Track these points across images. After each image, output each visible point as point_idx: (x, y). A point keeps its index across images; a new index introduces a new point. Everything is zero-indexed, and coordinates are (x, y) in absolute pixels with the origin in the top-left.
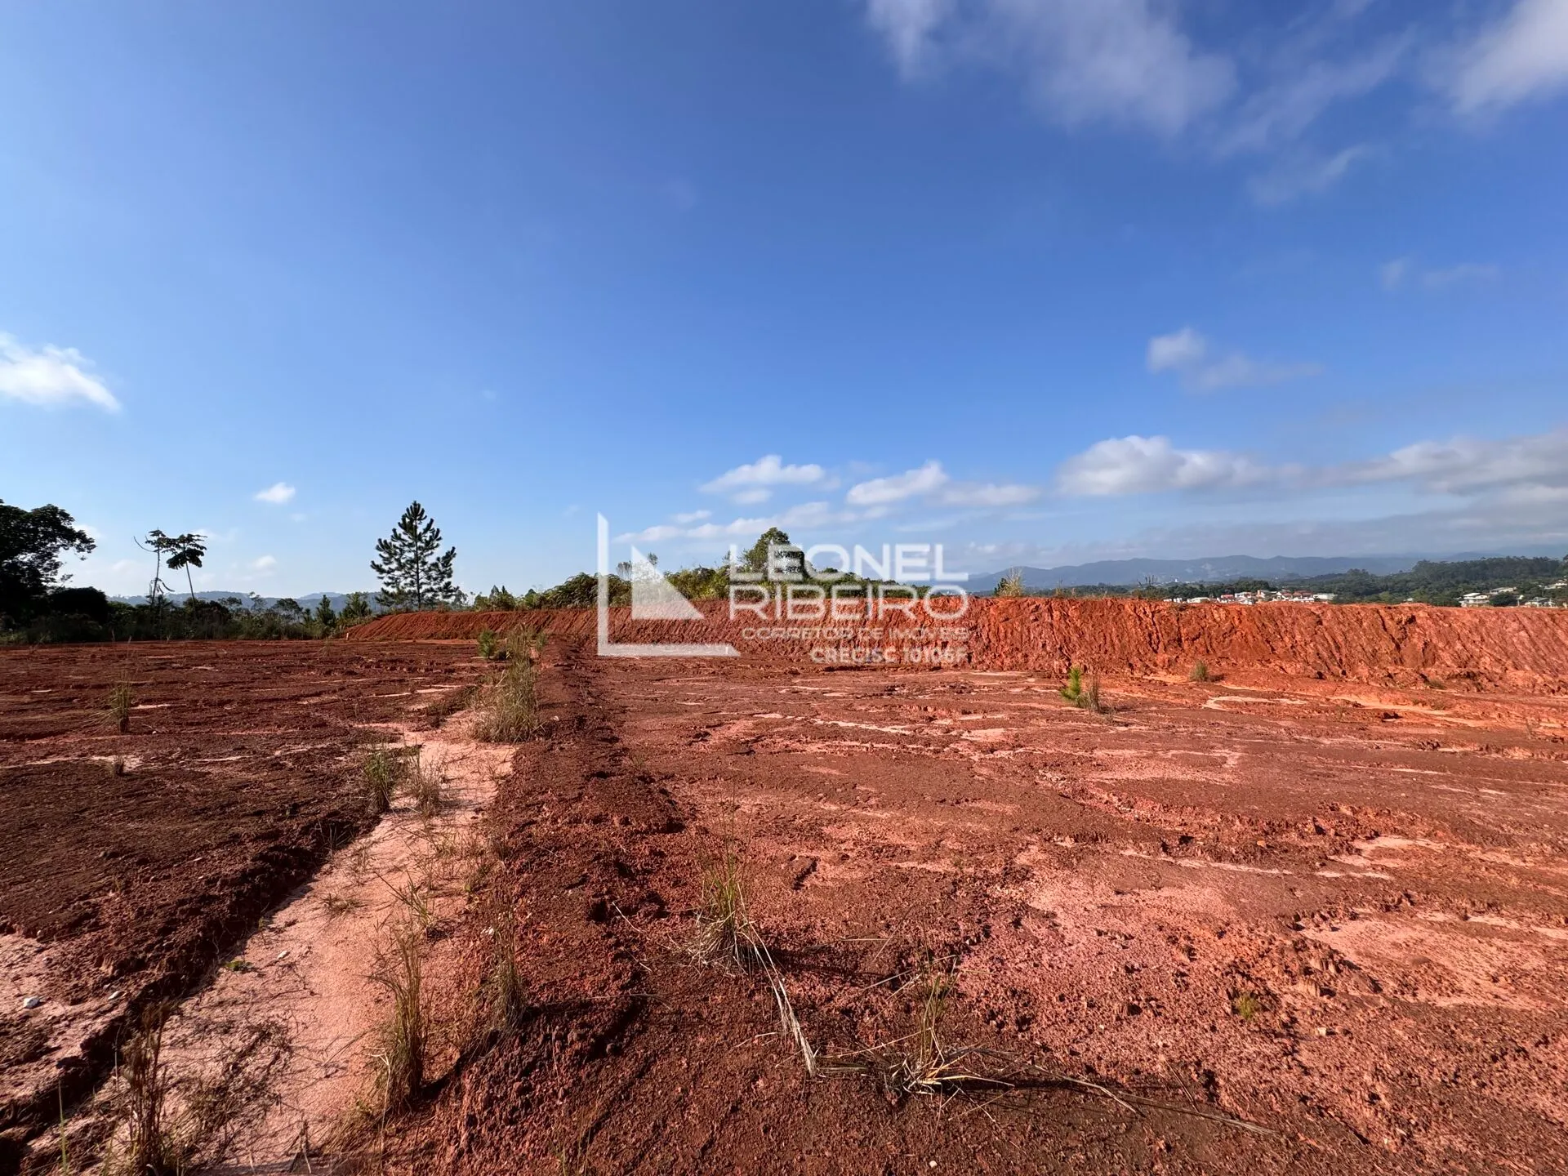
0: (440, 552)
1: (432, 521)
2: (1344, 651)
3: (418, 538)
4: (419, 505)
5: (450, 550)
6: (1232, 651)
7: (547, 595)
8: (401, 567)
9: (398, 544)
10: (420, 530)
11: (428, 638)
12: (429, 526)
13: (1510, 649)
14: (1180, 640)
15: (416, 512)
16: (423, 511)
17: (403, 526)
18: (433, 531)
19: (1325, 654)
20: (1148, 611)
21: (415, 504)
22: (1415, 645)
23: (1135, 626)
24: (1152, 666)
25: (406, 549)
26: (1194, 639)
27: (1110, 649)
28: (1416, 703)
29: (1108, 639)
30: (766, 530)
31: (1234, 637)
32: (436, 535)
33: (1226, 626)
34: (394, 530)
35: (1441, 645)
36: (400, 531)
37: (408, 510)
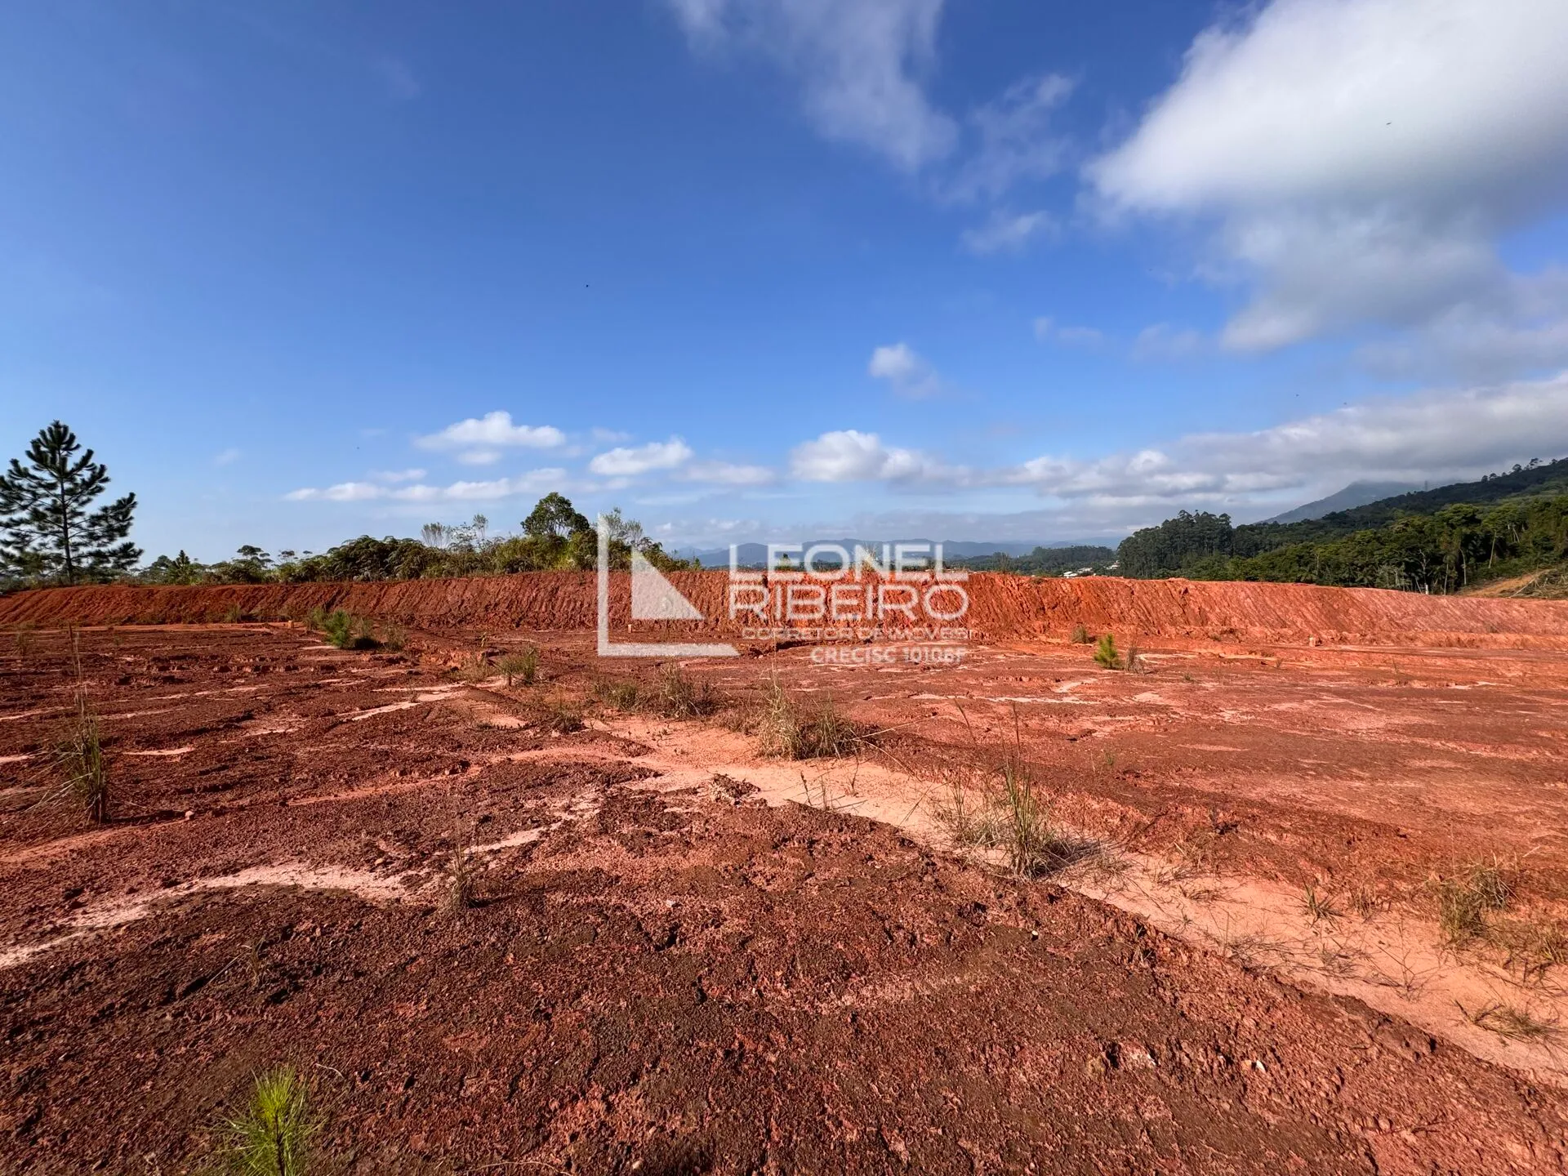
0: (108, 497)
1: (90, 453)
2: (1154, 615)
3: (68, 476)
4: (66, 429)
5: (127, 496)
6: (1083, 617)
7: (318, 564)
8: (37, 516)
9: (24, 483)
10: (70, 466)
11: (124, 624)
12: (86, 459)
13: (1246, 612)
14: (1044, 609)
15: (58, 439)
16: (73, 437)
17: (39, 458)
18: (93, 468)
19: (1143, 617)
20: (1014, 584)
21: (57, 425)
22: (1193, 610)
23: (1008, 597)
24: (1032, 632)
25: (41, 491)
26: (1054, 608)
27: (995, 618)
28: (1251, 653)
29: (992, 610)
30: (545, 495)
31: (1081, 605)
32: (99, 475)
33: (1073, 597)
34: (15, 462)
35: (1207, 609)
36: (27, 463)
37: (43, 433)
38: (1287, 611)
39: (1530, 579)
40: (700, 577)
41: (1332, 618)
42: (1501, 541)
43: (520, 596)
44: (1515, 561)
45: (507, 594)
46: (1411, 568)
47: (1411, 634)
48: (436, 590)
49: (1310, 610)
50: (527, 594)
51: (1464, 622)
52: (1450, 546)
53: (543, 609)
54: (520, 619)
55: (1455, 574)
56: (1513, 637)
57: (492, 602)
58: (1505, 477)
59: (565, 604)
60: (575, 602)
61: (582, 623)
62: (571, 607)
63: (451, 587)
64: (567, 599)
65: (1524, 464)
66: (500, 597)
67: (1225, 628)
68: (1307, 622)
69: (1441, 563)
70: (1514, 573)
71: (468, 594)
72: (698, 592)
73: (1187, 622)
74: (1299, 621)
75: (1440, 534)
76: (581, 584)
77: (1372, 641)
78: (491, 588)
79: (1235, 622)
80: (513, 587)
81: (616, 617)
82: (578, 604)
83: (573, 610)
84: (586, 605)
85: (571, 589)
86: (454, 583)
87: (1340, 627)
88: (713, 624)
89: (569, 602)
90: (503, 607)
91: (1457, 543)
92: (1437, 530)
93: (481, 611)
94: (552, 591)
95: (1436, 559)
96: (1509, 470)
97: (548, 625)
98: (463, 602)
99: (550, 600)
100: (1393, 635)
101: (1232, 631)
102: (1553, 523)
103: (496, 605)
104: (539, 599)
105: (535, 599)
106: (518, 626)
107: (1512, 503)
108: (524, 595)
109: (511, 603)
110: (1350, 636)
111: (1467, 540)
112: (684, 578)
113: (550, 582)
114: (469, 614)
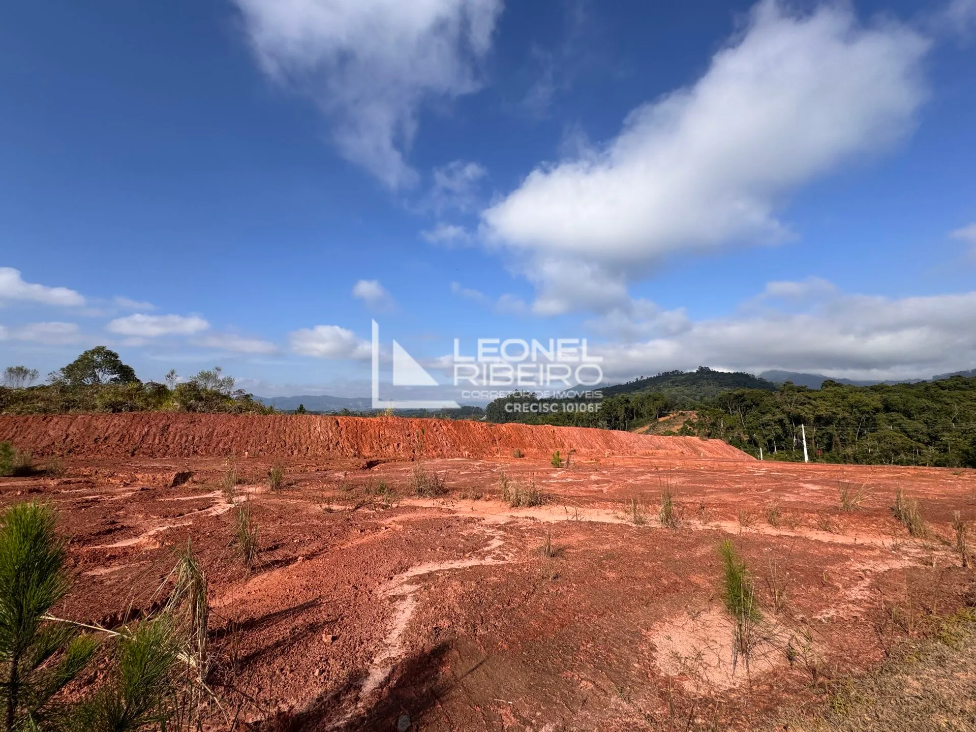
14: (495, 440)
23: (478, 434)
24: (492, 452)
26: (499, 439)
31: (512, 438)
33: (508, 434)
38: (592, 441)
39: (647, 427)
40: (291, 419)
41: (608, 444)
42: (637, 411)
43: (132, 431)
44: (642, 420)
45: (117, 430)
46: (609, 421)
47: (634, 450)
48: (34, 425)
49: (600, 439)
50: (139, 430)
51: (649, 445)
52: (621, 413)
53: (157, 441)
54: (135, 450)
55: (623, 425)
56: (664, 451)
57: (102, 436)
58: (633, 383)
59: (177, 438)
60: (188, 436)
61: (195, 452)
62: (184, 440)
63: (52, 423)
64: (178, 434)
65: (639, 379)
66: (109, 431)
67: (572, 449)
68: (600, 446)
69: (618, 420)
70: (642, 426)
71: (73, 429)
72: (290, 429)
73: (556, 447)
74: (597, 445)
75: (617, 407)
76: (191, 422)
77: (623, 454)
78: (100, 424)
79: (575, 446)
80: (123, 424)
81: (226, 447)
82: (190, 438)
83: (186, 442)
84: (197, 439)
85: (181, 425)
86: (55, 420)
87: (612, 449)
88: (305, 451)
89: (181, 436)
90: (114, 440)
91: (623, 411)
92: (617, 405)
93: (90, 443)
94: (164, 427)
95: (617, 419)
96: (635, 381)
97: (164, 455)
98: (67, 436)
99: (162, 435)
100: (629, 451)
101: (575, 451)
102: (652, 404)
103: (106, 438)
104: (152, 433)
105: (147, 434)
106: (133, 455)
107: (637, 394)
108: (135, 431)
109: (123, 436)
110: (615, 452)
111: (626, 409)
112: (278, 419)
113: (161, 420)
114: (78, 446)
